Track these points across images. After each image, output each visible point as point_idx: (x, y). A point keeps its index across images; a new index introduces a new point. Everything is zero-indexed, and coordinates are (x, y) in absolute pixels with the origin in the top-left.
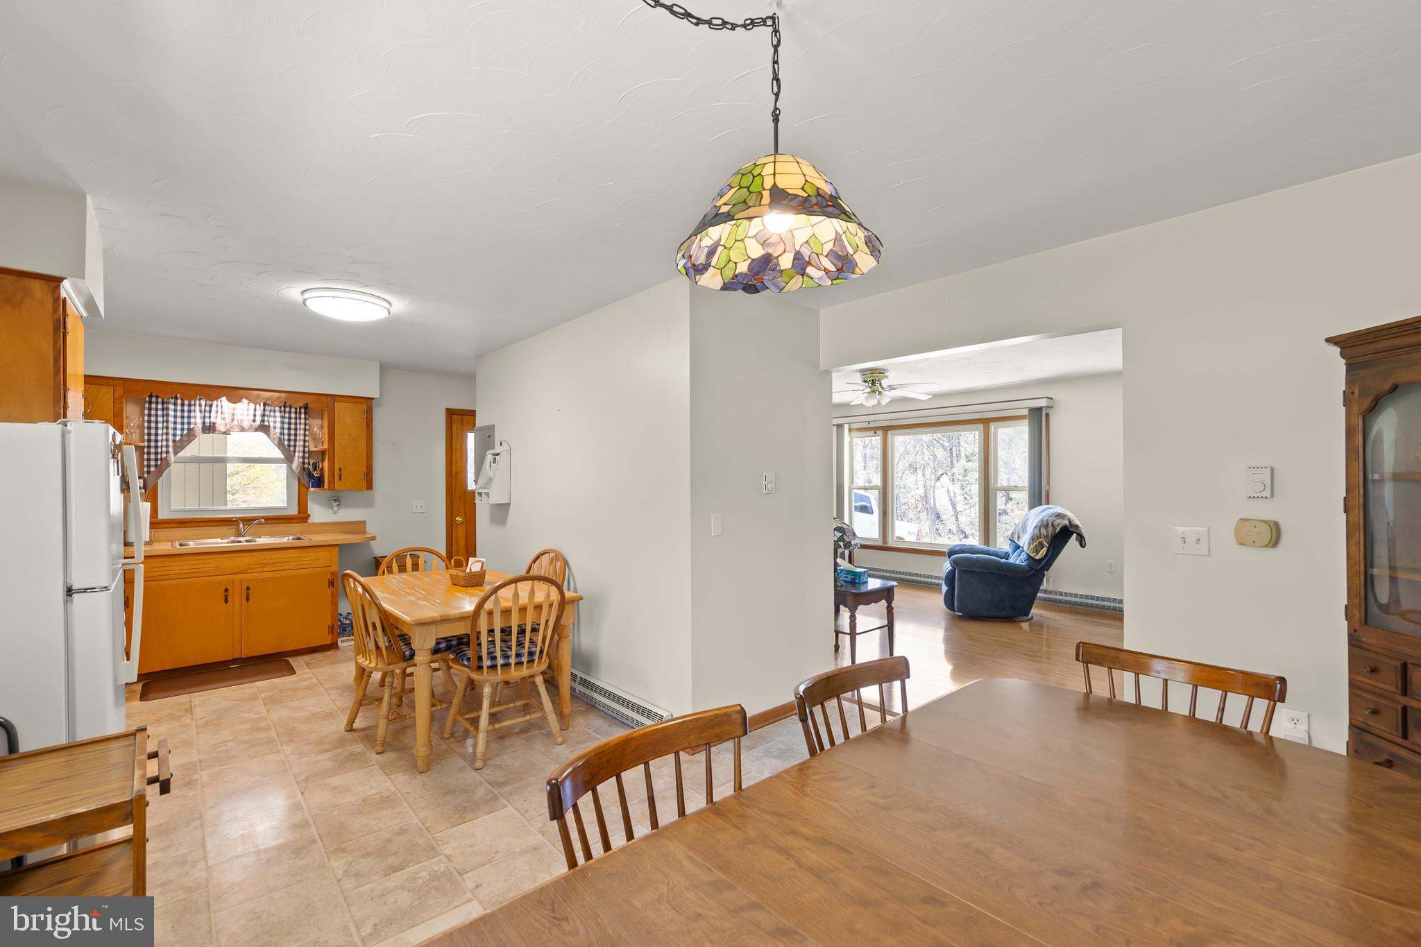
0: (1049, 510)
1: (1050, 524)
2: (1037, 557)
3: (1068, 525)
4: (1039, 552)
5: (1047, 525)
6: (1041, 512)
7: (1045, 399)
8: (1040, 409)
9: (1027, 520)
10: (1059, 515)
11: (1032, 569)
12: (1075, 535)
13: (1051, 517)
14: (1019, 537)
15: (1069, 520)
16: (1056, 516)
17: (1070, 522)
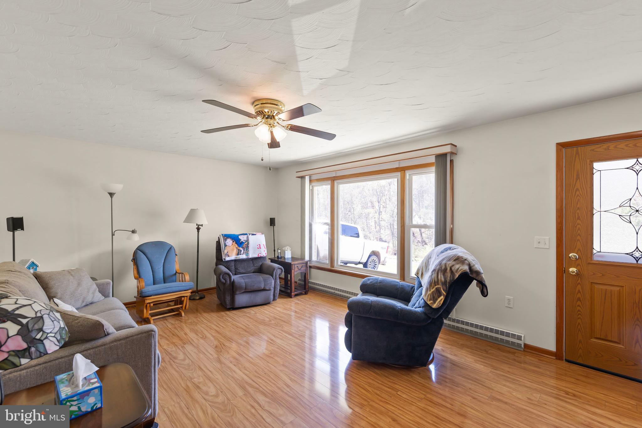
0: (449, 251)
1: (449, 269)
2: (435, 306)
3: (468, 271)
4: (437, 300)
5: (446, 270)
6: (442, 252)
7: (449, 146)
8: (444, 155)
9: (430, 258)
10: (459, 260)
11: (430, 318)
12: (475, 282)
13: (449, 260)
14: (422, 274)
15: (469, 265)
16: (455, 260)
17: (470, 268)
